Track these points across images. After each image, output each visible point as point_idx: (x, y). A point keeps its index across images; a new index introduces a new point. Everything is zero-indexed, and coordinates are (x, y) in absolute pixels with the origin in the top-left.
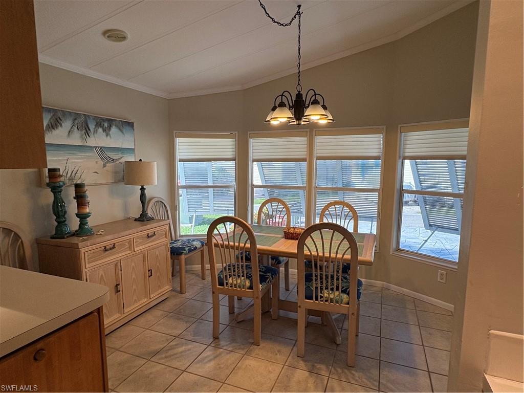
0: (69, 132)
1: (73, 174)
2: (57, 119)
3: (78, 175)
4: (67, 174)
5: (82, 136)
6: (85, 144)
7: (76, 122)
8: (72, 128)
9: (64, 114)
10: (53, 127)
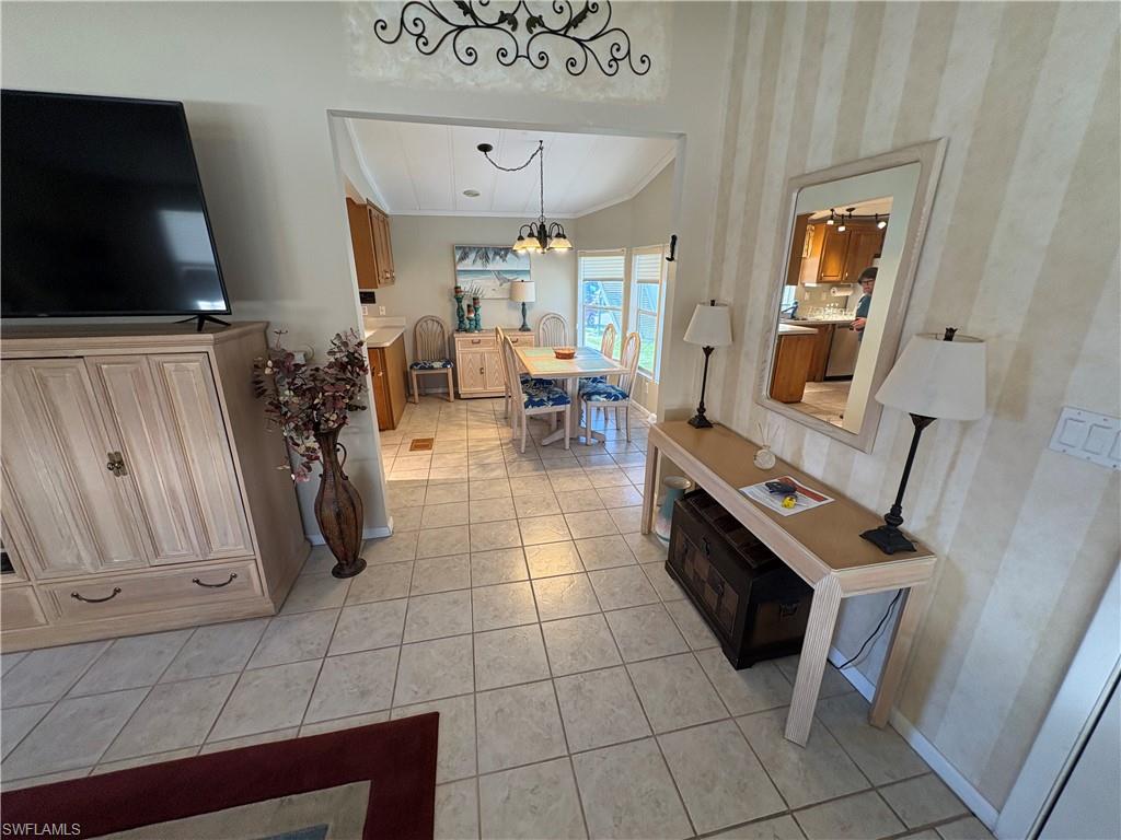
0: (473, 261)
1: (476, 291)
2: (465, 253)
5: (483, 263)
6: (486, 269)
7: (479, 253)
8: (476, 258)
9: (471, 249)
10: (463, 258)
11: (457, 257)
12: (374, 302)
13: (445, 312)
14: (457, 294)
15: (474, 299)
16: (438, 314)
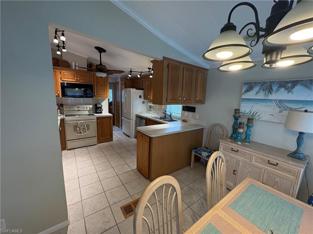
0: (257, 92)
1: (254, 113)
2: (251, 87)
3: (258, 114)
4: (251, 113)
5: (265, 94)
6: (267, 98)
7: (263, 86)
8: (259, 90)
9: (256, 84)
10: (247, 91)
11: (244, 90)
12: (195, 112)
13: (228, 123)
14: (237, 113)
15: (249, 119)
16: (223, 123)
